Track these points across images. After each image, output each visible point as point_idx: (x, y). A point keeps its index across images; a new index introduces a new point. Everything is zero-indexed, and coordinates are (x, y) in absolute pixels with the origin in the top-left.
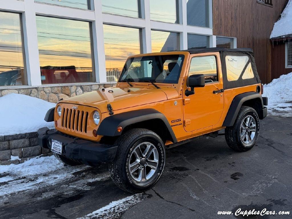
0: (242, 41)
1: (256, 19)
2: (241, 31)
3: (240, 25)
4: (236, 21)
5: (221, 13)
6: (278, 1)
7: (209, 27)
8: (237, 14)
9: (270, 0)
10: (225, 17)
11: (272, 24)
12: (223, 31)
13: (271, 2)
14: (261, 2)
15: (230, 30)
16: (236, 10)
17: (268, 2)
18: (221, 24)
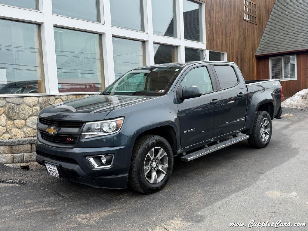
0: (231, 55)
1: (243, 35)
2: (230, 46)
3: (230, 40)
4: (226, 37)
5: (213, 29)
6: (261, 19)
7: (202, 42)
8: (227, 30)
9: (254, 18)
10: (217, 33)
11: (256, 40)
12: (215, 46)
13: (255, 19)
14: (247, 19)
15: (221, 45)
16: (226, 26)
17: (253, 19)
18: (213, 40)
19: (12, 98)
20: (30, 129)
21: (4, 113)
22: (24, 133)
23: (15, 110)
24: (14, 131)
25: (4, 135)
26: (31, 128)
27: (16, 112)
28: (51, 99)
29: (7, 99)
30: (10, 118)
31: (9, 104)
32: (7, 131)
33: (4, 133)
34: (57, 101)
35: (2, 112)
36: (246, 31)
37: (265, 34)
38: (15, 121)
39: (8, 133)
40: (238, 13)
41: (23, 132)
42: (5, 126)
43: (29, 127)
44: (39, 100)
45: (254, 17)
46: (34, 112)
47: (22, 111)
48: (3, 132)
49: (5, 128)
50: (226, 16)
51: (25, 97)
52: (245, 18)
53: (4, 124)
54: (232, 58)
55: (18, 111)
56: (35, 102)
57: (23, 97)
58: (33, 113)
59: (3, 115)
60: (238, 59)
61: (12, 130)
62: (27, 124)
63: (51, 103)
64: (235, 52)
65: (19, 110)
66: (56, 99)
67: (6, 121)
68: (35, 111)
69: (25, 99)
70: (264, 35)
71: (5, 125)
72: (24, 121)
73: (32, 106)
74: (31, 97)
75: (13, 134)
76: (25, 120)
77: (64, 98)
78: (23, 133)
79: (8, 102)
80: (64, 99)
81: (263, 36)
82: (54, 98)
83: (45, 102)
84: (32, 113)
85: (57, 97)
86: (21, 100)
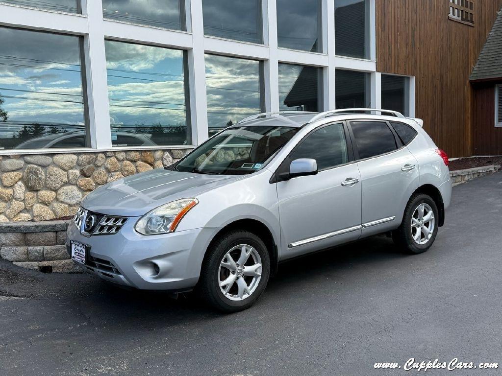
0: (423, 81)
2: (421, 65)
3: (421, 55)
4: (414, 49)
5: (390, 36)
6: (483, 16)
7: (369, 59)
8: (415, 37)
9: (469, 15)
10: (396, 42)
11: (472, 54)
12: (393, 65)
13: (472, 18)
14: (456, 17)
15: (404, 63)
16: (413, 30)
17: (467, 17)
18: (389, 55)
19: (34, 156)
20: (63, 206)
21: (21, 179)
22: (54, 212)
23: (40, 176)
24: (38, 208)
25: (21, 214)
26: (66, 203)
27: (40, 179)
28: (98, 158)
29: (25, 157)
30: (31, 189)
31: (29, 166)
32: (25, 209)
33: (21, 212)
34: (109, 160)
35: (17, 178)
36: (453, 39)
37: (488, 44)
38: (40, 192)
39: (28, 211)
40: (438, 7)
41: (52, 210)
42: (24, 200)
43: (62, 202)
44: (78, 159)
45: (469, 13)
46: (70, 178)
47: (51, 177)
48: (19, 210)
49: (22, 203)
50: (415, 13)
51: (56, 154)
52: (451, 15)
53: (20, 198)
54: (424, 86)
55: (43, 177)
56: (72, 162)
57: (52, 155)
58: (69, 181)
59: (20, 183)
60: (436, 86)
61: (35, 207)
62: (58, 197)
63: (99, 165)
64: (430, 76)
65: (46, 176)
66: (107, 157)
67: (25, 193)
68: (72, 176)
69: (56, 157)
70: (486, 44)
71: (23, 198)
72: (54, 193)
73: (67, 168)
74: (65, 155)
75: (36, 213)
76: (56, 191)
77: (121, 156)
78: (51, 212)
79: (27, 163)
80: (122, 158)
81: (485, 47)
82: (104, 156)
83: (89, 163)
84: (67, 180)
85: (109, 154)
86: (49, 160)
